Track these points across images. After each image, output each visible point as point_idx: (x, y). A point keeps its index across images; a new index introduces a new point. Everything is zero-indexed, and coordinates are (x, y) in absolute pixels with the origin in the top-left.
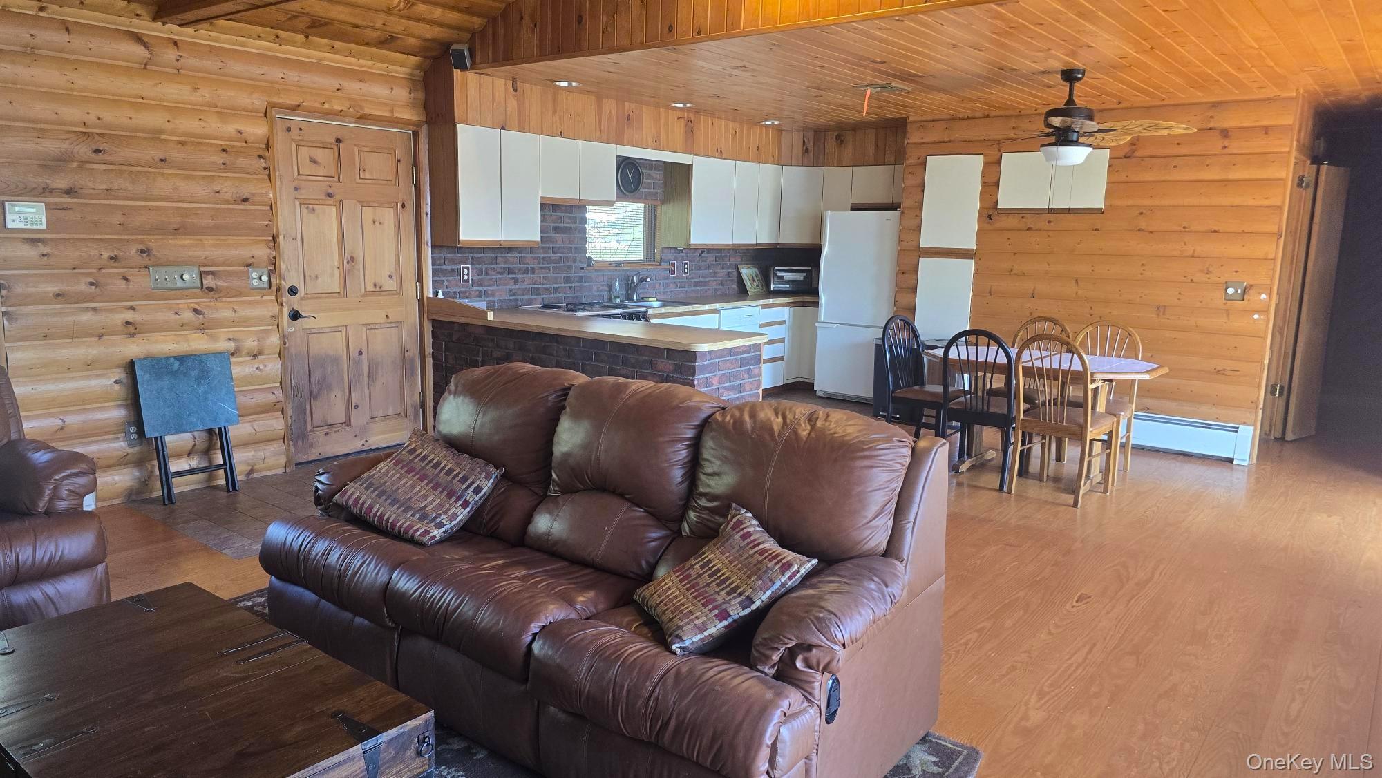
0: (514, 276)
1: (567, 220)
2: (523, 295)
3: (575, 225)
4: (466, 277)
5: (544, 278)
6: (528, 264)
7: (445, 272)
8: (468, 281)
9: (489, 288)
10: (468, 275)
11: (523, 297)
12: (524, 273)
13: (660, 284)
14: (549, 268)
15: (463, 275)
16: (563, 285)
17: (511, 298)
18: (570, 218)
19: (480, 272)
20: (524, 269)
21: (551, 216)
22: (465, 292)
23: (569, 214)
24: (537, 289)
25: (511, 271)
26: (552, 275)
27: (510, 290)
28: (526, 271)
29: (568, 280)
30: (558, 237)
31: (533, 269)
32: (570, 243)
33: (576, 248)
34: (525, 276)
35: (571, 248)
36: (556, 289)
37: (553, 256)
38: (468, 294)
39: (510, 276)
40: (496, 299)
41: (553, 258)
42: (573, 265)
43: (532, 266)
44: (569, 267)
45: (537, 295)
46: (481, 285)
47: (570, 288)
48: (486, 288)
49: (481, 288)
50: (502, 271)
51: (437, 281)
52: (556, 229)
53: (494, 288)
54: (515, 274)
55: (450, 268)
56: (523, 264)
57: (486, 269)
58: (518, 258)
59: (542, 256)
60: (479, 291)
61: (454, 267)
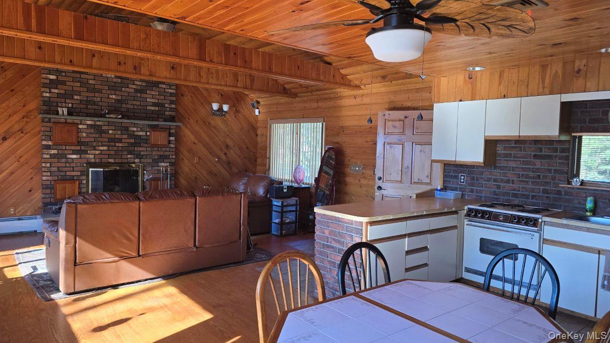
0: (497, 183)
1: (546, 150)
4: (462, 181)
6: (509, 177)
7: (451, 177)
8: (464, 182)
9: (479, 188)
10: (464, 179)
11: (503, 197)
12: (505, 182)
14: (527, 182)
16: (541, 194)
17: (495, 196)
18: (549, 149)
19: (473, 179)
20: (505, 180)
21: (530, 148)
22: (462, 188)
23: (549, 146)
24: (515, 194)
25: (495, 180)
26: (531, 186)
27: (494, 192)
28: (508, 182)
29: (545, 191)
30: (538, 162)
31: (513, 181)
32: (549, 166)
33: (555, 170)
35: (551, 170)
36: (533, 197)
37: (531, 174)
38: (464, 190)
39: (494, 183)
40: (483, 195)
41: (532, 175)
42: (552, 181)
44: (546, 183)
46: (473, 186)
47: (547, 197)
48: (476, 188)
49: (473, 188)
50: (489, 180)
51: (446, 181)
52: (535, 156)
53: (482, 189)
54: (498, 182)
55: (454, 174)
56: (506, 177)
57: (477, 178)
58: (500, 173)
59: (521, 173)
60: (472, 189)
61: (456, 174)
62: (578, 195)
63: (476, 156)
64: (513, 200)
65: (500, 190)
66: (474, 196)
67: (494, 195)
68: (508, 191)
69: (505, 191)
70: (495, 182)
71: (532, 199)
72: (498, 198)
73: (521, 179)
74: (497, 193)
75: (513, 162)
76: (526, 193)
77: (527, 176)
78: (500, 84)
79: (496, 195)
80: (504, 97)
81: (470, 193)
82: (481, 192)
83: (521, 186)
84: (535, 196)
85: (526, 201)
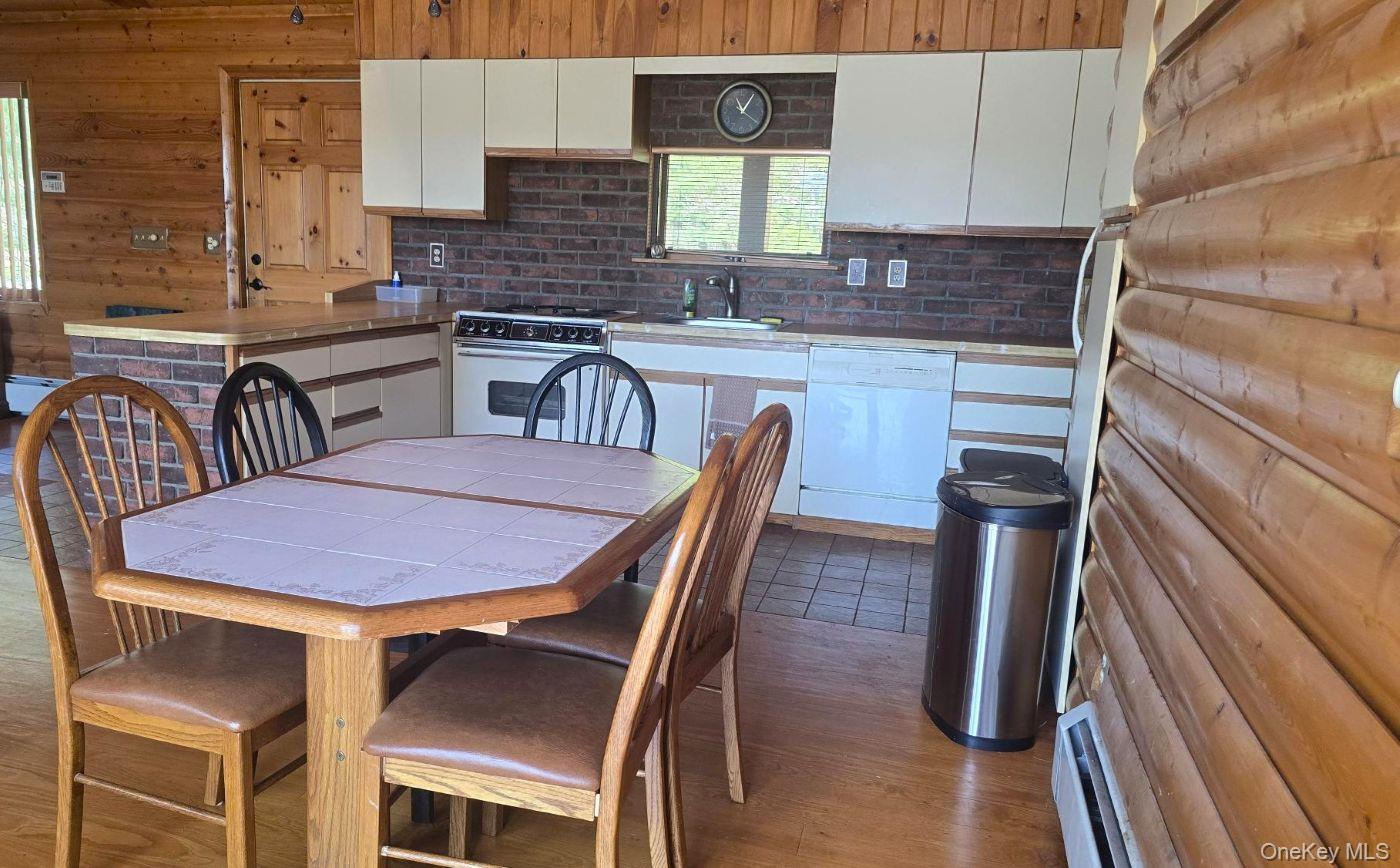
0: (514, 263)
1: (607, 185)
2: (528, 291)
3: (621, 193)
4: (437, 259)
5: (563, 269)
6: (534, 247)
7: (411, 251)
8: (440, 263)
9: (474, 276)
10: (440, 256)
11: (526, 293)
12: (528, 260)
13: (820, 298)
14: (572, 257)
15: (434, 255)
16: (598, 282)
17: (508, 293)
18: (612, 182)
19: (460, 254)
20: (529, 255)
21: (575, 179)
22: (438, 278)
23: (611, 177)
24: (549, 284)
25: (508, 256)
26: (579, 266)
27: (508, 282)
28: (534, 258)
29: (606, 275)
30: (591, 211)
31: (544, 255)
32: (612, 220)
33: (622, 228)
34: (530, 264)
35: (615, 228)
36: (585, 288)
37: (580, 239)
38: (441, 281)
39: (507, 263)
40: (485, 292)
41: (580, 242)
42: (618, 254)
43: (546, 251)
44: (609, 257)
45: (548, 292)
46: (460, 271)
47: (610, 287)
48: (469, 276)
49: (462, 275)
50: (494, 255)
51: (400, 261)
52: (587, 199)
53: (480, 276)
54: (515, 260)
55: (417, 245)
56: (528, 247)
57: (469, 251)
58: (519, 238)
59: (560, 237)
60: (459, 279)
61: (422, 245)
62: (664, 280)
63: (468, 196)
64: (546, 298)
65: (521, 278)
66: (465, 296)
67: (507, 289)
68: (536, 280)
69: (529, 279)
70: (509, 259)
71: (583, 293)
72: (516, 296)
73: (559, 251)
74: (512, 284)
75: (543, 213)
76: (571, 281)
77: (573, 245)
78: (512, 23)
79: (512, 289)
80: (523, 55)
81: (457, 289)
82: (479, 284)
83: (560, 266)
84: (589, 285)
85: (570, 299)
